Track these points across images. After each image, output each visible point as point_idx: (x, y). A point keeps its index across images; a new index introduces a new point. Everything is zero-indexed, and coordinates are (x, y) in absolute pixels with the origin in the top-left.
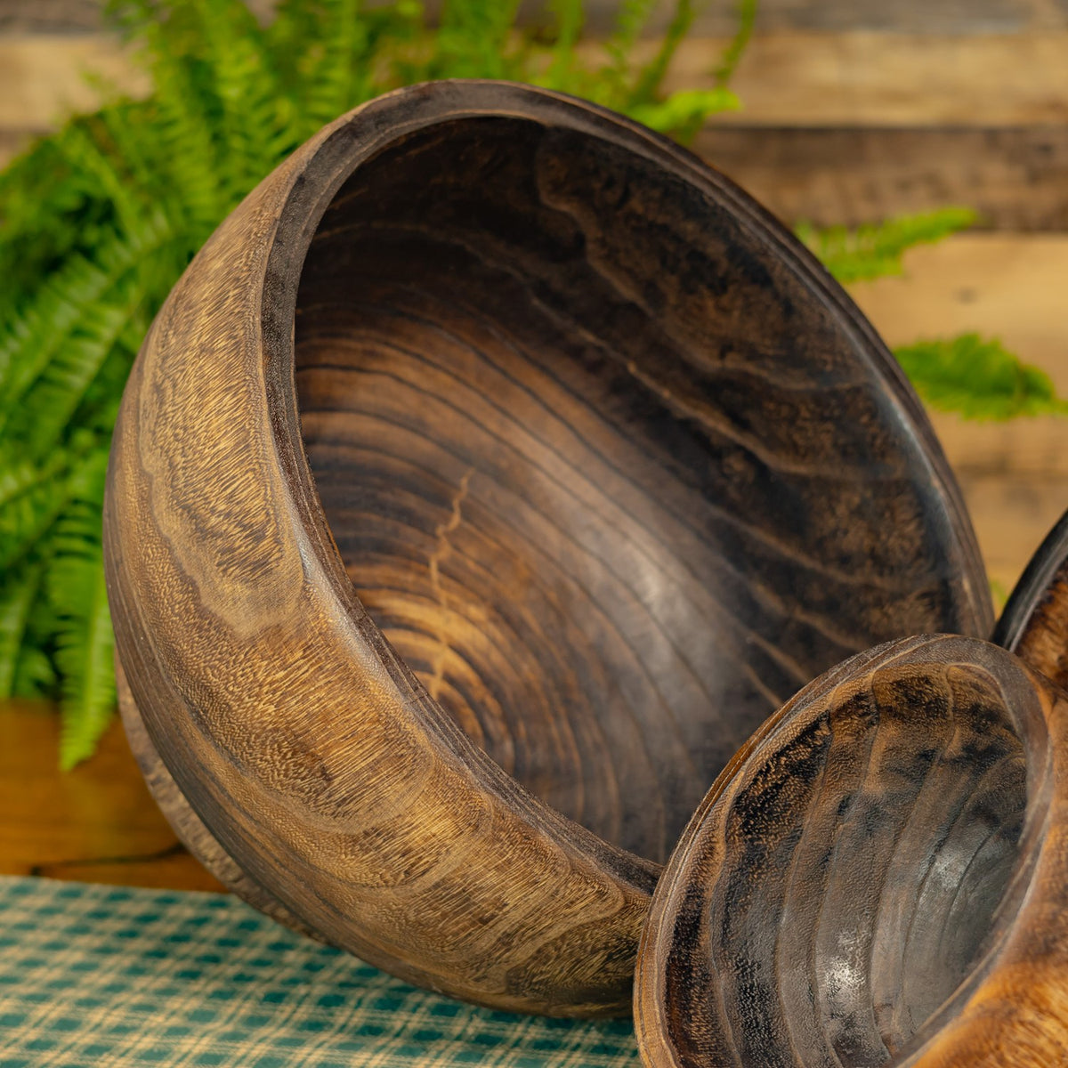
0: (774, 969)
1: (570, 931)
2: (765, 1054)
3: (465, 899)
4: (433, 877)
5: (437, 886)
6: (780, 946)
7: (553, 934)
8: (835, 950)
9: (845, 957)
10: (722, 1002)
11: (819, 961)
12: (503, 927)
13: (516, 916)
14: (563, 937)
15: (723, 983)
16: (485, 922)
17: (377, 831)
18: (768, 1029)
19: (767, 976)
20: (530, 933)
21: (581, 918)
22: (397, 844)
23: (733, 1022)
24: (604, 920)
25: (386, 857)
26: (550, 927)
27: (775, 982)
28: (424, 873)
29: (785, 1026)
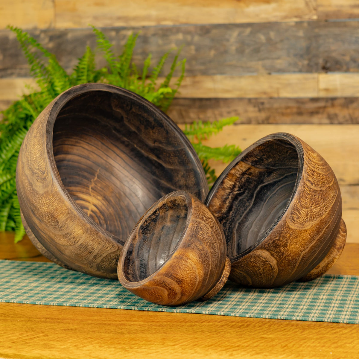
0: (148, 261)
1: (108, 255)
2: (144, 276)
3: (86, 248)
4: (79, 243)
5: (80, 245)
6: (150, 256)
7: (104, 255)
8: (161, 257)
9: (163, 259)
10: (136, 267)
11: (158, 259)
12: (94, 254)
13: (97, 251)
14: (106, 256)
15: (137, 263)
16: (90, 253)
17: (68, 233)
18: (146, 272)
19: (146, 262)
20: (100, 255)
21: (110, 252)
22: (72, 236)
23: (138, 270)
24: (114, 252)
25: (70, 239)
26: (103, 254)
27: (148, 263)
28: (77, 242)
29: (149, 272)
